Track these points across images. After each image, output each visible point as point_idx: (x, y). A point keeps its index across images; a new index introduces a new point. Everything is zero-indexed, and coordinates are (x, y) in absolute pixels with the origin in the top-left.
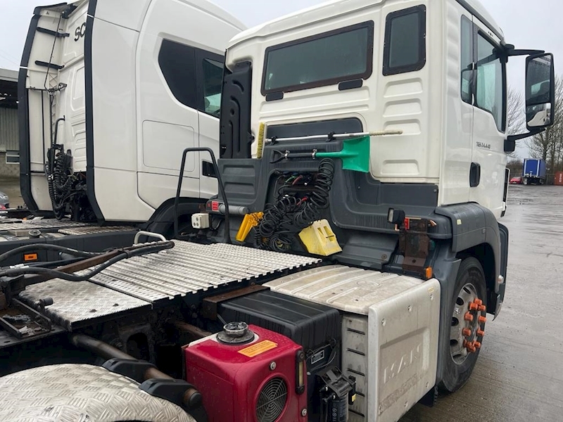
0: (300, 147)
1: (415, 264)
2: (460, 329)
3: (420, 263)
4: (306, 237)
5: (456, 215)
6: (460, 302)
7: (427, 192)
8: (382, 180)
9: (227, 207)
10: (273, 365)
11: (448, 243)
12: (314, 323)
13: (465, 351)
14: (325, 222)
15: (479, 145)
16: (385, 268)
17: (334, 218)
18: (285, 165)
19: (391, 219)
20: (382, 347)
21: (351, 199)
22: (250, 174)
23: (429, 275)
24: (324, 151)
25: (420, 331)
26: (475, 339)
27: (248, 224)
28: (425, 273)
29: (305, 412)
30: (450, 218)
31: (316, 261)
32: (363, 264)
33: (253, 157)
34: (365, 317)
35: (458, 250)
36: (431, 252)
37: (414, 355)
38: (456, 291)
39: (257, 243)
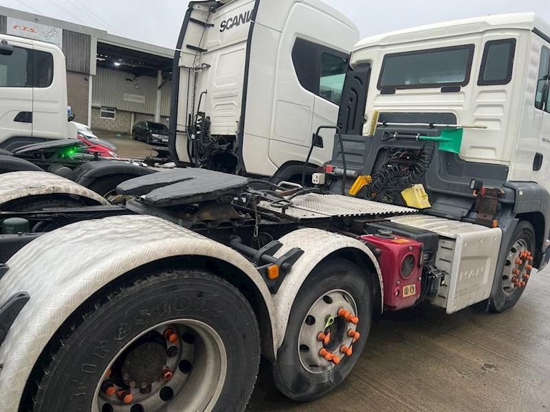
0: (407, 131)
1: (485, 218)
2: (512, 269)
3: (489, 217)
4: (406, 195)
5: (519, 188)
6: (514, 251)
7: (500, 171)
8: (467, 160)
9: (345, 172)
10: (411, 248)
11: (511, 206)
12: (426, 237)
13: (512, 285)
14: (421, 186)
15: (544, 140)
16: (462, 220)
17: (427, 183)
18: (392, 143)
19: (472, 187)
20: (463, 259)
21: (442, 171)
22: (361, 147)
23: (495, 224)
24: (425, 135)
25: (485, 258)
26: (521, 280)
27: (360, 183)
28: (492, 223)
29: (420, 278)
30: (515, 190)
31: (415, 210)
32: (447, 216)
33: (364, 135)
34: (454, 240)
35: (517, 212)
36: (498, 211)
37: (480, 272)
38: (512, 242)
39: (367, 196)
